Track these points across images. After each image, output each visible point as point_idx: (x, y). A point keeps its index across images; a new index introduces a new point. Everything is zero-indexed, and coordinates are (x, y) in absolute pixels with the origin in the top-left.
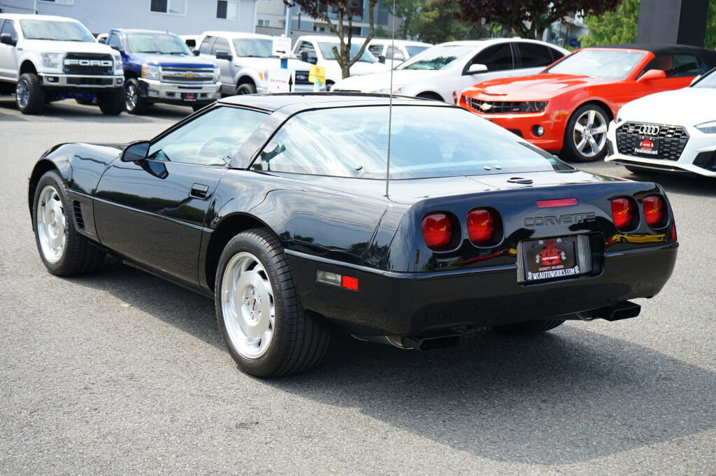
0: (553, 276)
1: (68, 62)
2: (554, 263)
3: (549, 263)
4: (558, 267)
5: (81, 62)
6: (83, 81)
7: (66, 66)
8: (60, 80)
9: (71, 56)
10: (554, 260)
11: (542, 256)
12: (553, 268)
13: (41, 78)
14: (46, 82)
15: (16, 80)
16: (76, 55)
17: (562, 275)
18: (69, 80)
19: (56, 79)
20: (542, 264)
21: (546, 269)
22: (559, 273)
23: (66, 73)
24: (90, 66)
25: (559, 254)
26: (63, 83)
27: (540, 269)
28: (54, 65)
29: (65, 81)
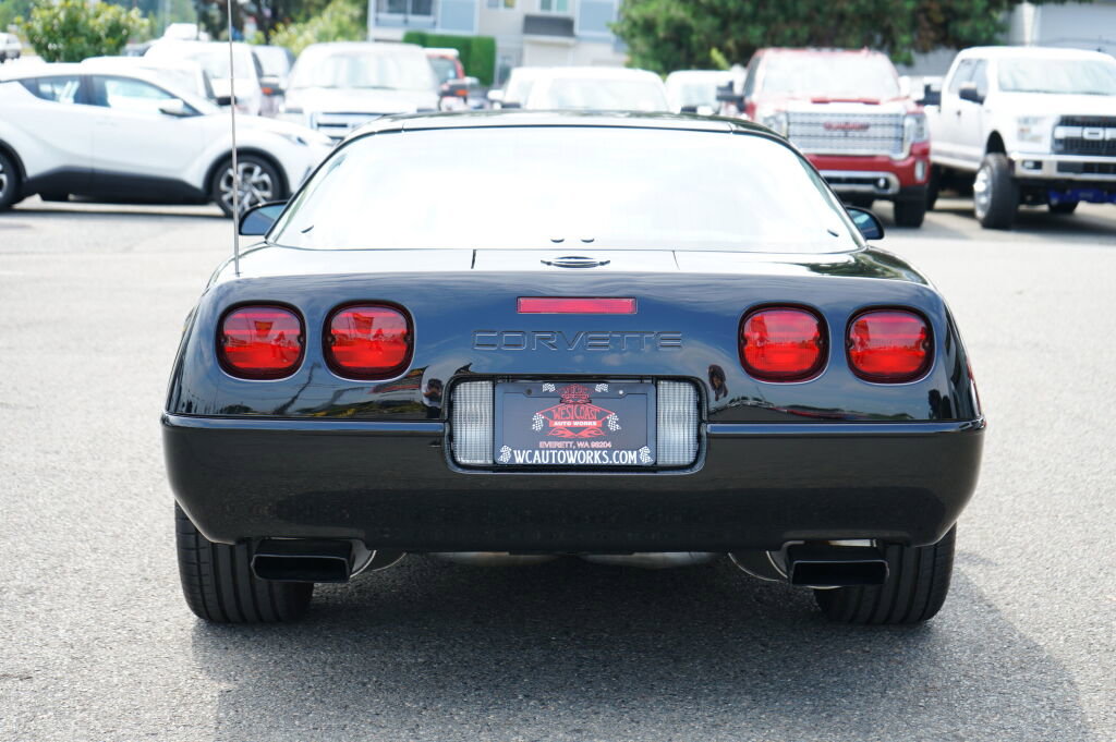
0: (572, 461)
1: (1063, 132)
2: (584, 434)
3: (568, 434)
4: (594, 445)
5: (1087, 133)
6: (1089, 168)
7: (1058, 141)
8: (1045, 166)
9: (1067, 121)
10: (584, 428)
11: (550, 416)
12: (580, 444)
13: (1012, 163)
14: (1020, 171)
15: (974, 166)
16: (1078, 120)
17: (597, 461)
18: (1062, 167)
19: (1038, 165)
20: (548, 433)
21: (559, 444)
22: (590, 458)
23: (1059, 153)
24: (1103, 141)
25: (601, 416)
26: (1049, 172)
27: (542, 444)
28: (1036, 139)
29: (1055, 167)
